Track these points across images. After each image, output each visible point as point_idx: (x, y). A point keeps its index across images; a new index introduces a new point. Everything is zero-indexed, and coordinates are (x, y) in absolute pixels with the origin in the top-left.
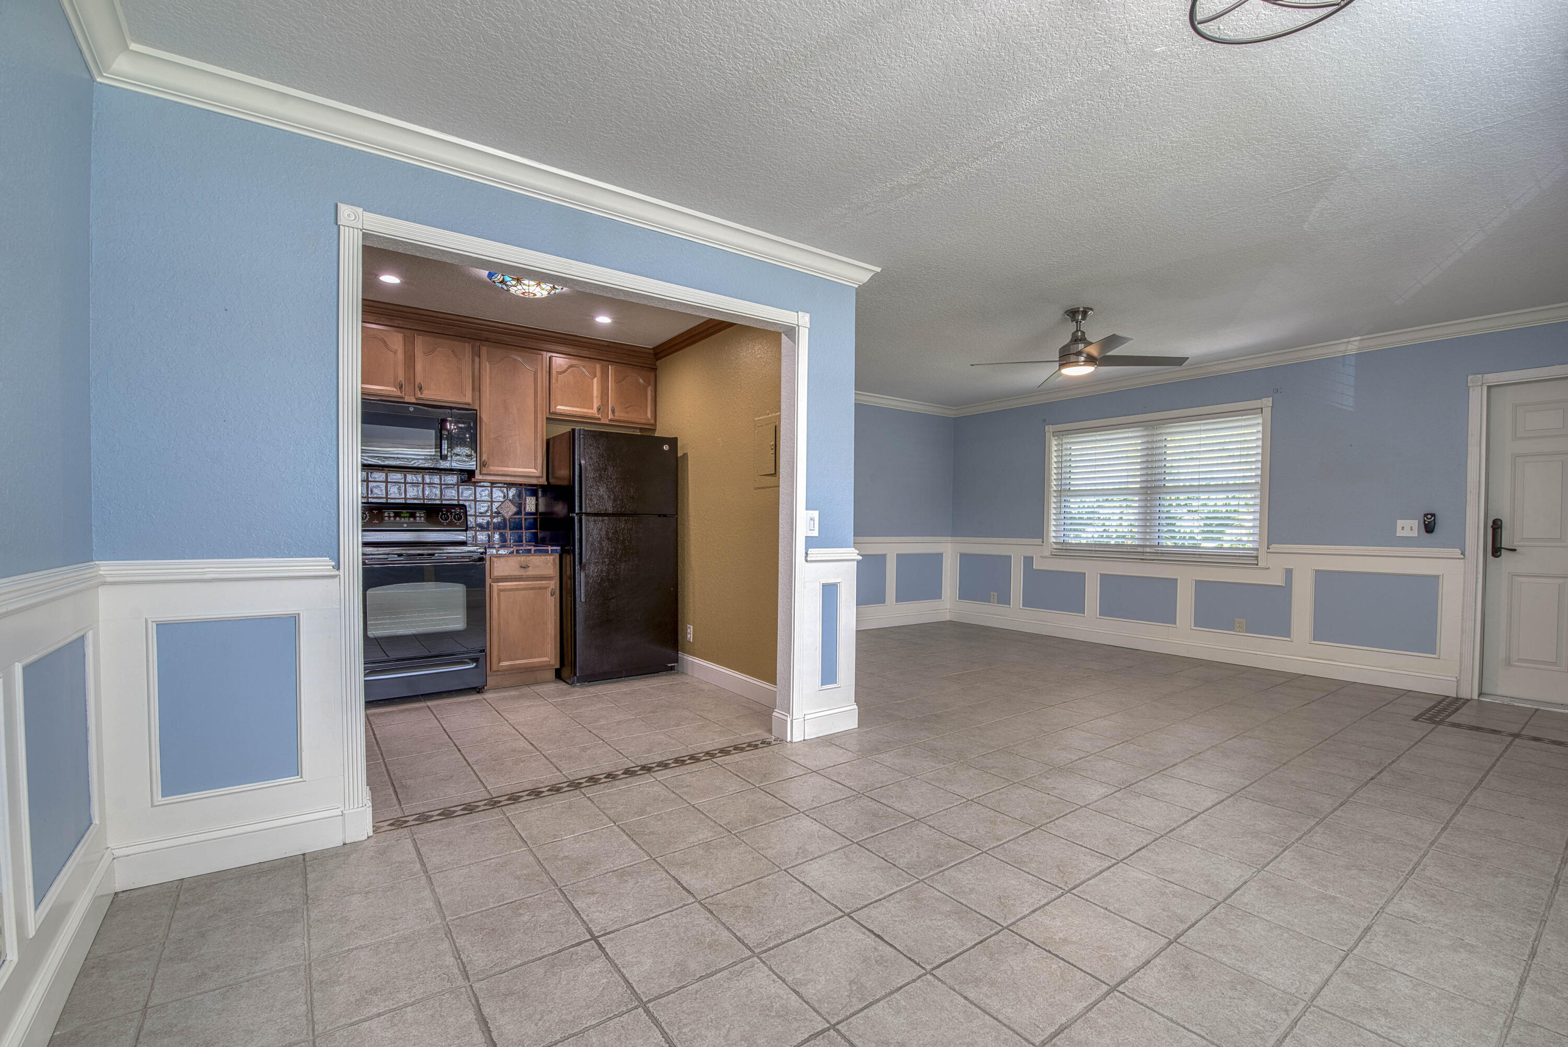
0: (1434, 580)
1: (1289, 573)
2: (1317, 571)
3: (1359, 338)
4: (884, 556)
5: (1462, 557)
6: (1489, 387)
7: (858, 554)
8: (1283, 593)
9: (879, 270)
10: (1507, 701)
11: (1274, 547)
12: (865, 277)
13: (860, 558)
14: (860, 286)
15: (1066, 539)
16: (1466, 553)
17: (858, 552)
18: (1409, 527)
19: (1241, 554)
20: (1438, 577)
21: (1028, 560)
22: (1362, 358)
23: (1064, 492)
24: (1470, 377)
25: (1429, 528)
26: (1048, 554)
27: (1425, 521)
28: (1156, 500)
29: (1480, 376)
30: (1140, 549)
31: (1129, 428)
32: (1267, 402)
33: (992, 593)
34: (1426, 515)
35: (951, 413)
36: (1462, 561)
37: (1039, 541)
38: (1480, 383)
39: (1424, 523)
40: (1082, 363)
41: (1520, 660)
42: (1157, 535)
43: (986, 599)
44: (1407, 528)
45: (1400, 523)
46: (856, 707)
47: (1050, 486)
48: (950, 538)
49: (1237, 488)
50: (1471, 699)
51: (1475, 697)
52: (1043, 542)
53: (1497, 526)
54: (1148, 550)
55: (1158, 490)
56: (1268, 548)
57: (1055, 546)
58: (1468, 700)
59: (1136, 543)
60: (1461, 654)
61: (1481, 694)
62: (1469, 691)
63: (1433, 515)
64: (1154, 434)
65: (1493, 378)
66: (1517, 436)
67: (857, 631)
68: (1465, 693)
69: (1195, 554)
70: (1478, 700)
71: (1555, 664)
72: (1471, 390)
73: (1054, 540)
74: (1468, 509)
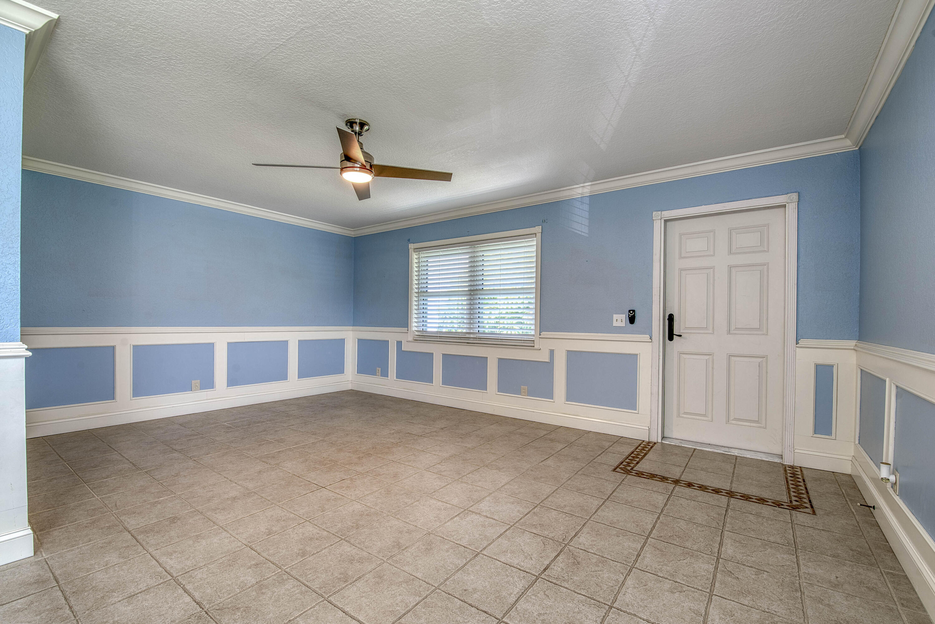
0: (634, 357)
1: (552, 352)
2: (568, 351)
3: (590, 183)
4: (287, 342)
5: (651, 341)
6: (666, 221)
7: (27, 349)
8: (549, 366)
9: (55, 16)
10: (677, 443)
11: (544, 334)
12: (38, 23)
13: (30, 354)
14: (30, 33)
15: (424, 328)
16: (653, 338)
17: (26, 347)
18: (620, 320)
19: (526, 339)
20: (637, 355)
21: (399, 343)
22: (594, 198)
23: (423, 293)
24: (654, 213)
25: (632, 320)
26: (410, 339)
27: (629, 315)
28: (476, 299)
29: (660, 212)
30: (467, 336)
31: (459, 247)
32: (538, 229)
33: (378, 368)
34: (629, 311)
35: (351, 233)
36: (651, 343)
37: (404, 330)
38: (660, 218)
39: (629, 316)
40: (358, 169)
41: (685, 413)
42: (477, 325)
43: (374, 373)
44: (619, 320)
45: (615, 317)
46: (30, 531)
47: (412, 289)
48: (351, 328)
49: (522, 291)
50: (657, 442)
51: (660, 441)
52: (408, 330)
53: (671, 318)
54: (472, 336)
55: (478, 292)
56: (540, 335)
57: (417, 333)
58: (655, 443)
59: (465, 331)
60: (651, 410)
61: (663, 438)
62: (656, 437)
63: (634, 311)
64: (475, 251)
65: (668, 214)
66: (682, 256)
67: (31, 442)
68: (654, 439)
69: (498, 339)
70: (662, 442)
71: (704, 415)
72: (655, 222)
73: (416, 329)
74: (653, 306)
